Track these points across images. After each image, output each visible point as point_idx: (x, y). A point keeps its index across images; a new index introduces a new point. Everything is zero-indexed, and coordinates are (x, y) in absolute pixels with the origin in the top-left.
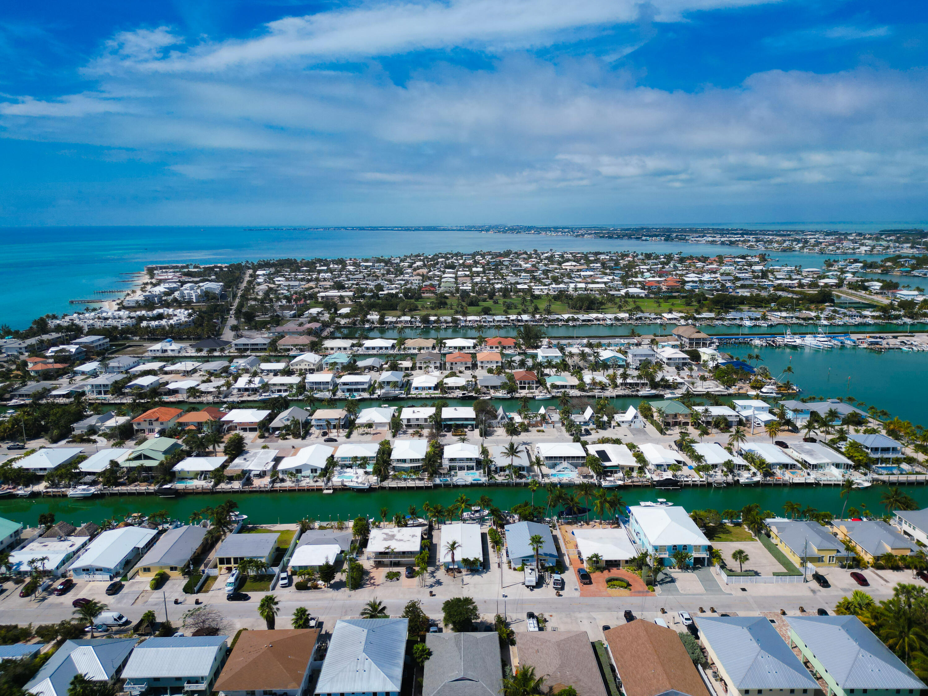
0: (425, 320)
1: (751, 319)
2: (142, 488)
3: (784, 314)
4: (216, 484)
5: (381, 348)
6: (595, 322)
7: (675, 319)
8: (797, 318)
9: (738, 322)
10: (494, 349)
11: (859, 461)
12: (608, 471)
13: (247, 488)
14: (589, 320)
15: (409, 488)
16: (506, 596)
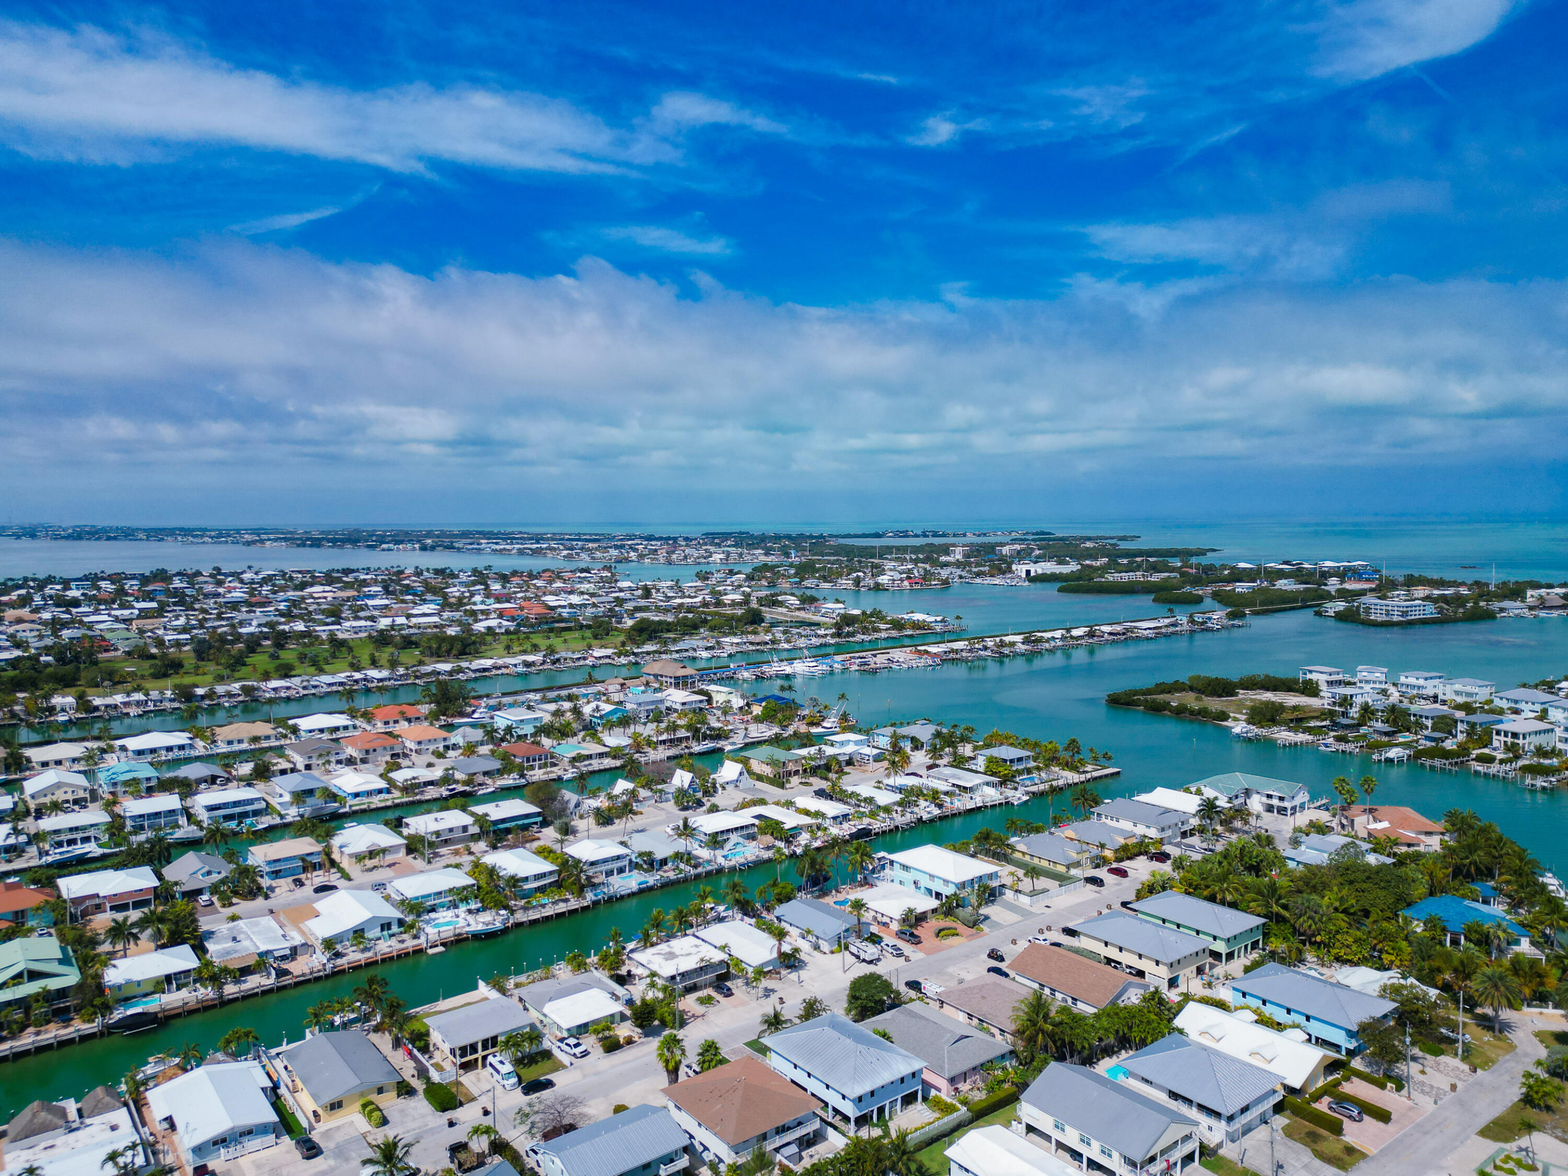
0: (186, 694)
1: (707, 649)
2: (53, 1033)
3: (736, 640)
5: (169, 749)
6: (494, 672)
7: (608, 657)
8: (752, 643)
9: (691, 653)
10: (391, 724)
11: (1005, 775)
13: (290, 979)
14: (485, 670)
15: (547, 918)
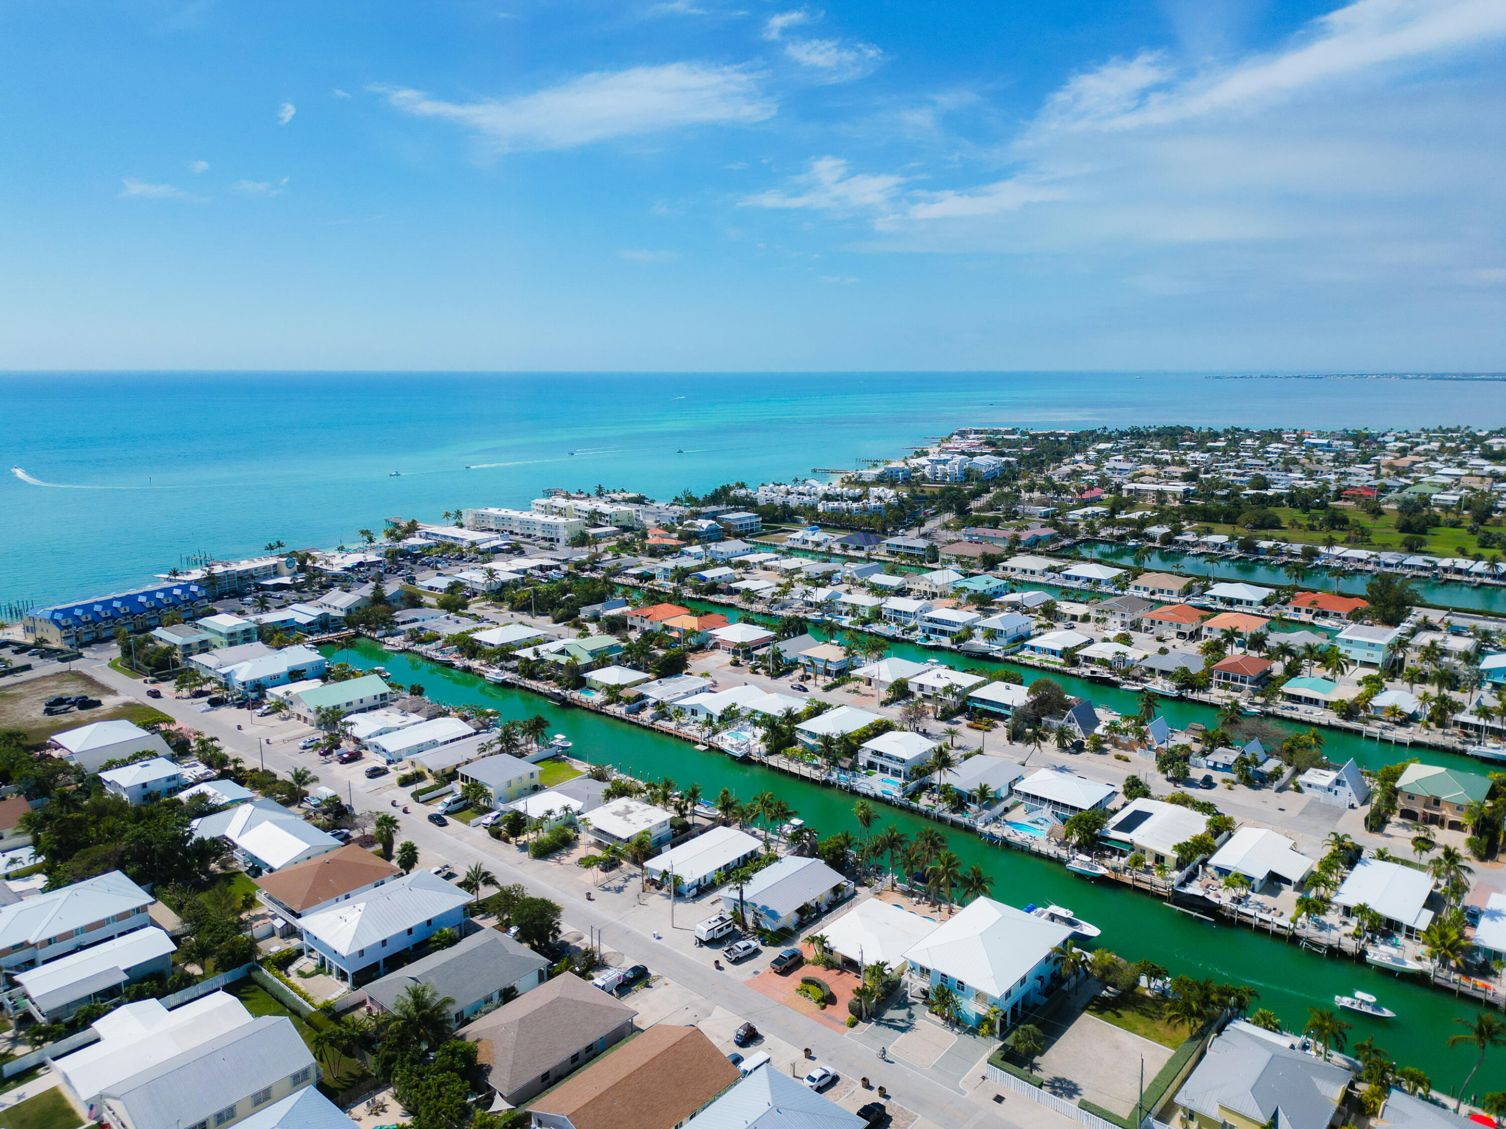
4: (608, 703)
12: (1109, 848)
13: (632, 718)
16: (659, 938)
